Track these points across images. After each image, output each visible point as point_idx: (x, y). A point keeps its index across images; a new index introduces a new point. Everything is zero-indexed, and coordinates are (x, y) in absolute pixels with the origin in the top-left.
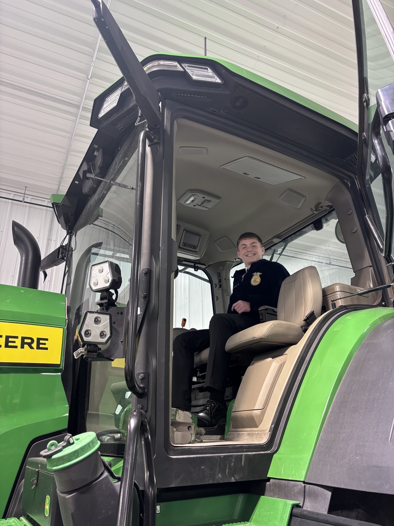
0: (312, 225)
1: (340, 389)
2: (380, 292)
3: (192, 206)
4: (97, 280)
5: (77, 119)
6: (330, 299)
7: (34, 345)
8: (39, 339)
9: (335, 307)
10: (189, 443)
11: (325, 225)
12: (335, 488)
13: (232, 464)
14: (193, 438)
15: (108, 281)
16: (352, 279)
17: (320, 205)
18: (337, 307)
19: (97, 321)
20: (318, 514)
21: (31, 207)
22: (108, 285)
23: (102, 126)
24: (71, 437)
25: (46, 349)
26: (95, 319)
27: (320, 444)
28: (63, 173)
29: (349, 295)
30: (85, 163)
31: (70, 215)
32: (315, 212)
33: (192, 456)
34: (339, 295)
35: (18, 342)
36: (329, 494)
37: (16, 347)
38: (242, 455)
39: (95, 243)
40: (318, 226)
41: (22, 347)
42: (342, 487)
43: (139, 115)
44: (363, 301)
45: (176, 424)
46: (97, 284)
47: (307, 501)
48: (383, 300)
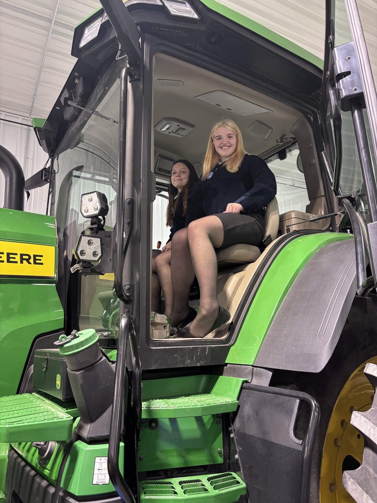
0: (277, 154)
1: (286, 299)
2: (329, 219)
3: (167, 133)
4: (87, 208)
5: (49, 33)
6: (287, 223)
7: (32, 261)
8: (35, 256)
9: (289, 231)
10: (165, 338)
11: (288, 155)
12: (275, 369)
13: (199, 353)
14: (168, 335)
15: (97, 209)
16: (308, 207)
17: (285, 137)
18: (291, 232)
19: (89, 243)
20: (261, 387)
21: (5, 124)
22: (97, 212)
23: (83, 56)
24: (76, 332)
25: (42, 264)
26: (88, 241)
27: (267, 339)
28: (36, 90)
29: (302, 221)
30: (66, 91)
31: (52, 139)
32: (279, 143)
33: (168, 348)
34: (294, 221)
35: (18, 258)
36: (271, 374)
37: (16, 262)
38: (206, 347)
39: (76, 166)
40: (282, 156)
41: (22, 262)
42: (281, 368)
43: (120, 48)
44: (314, 226)
45: (155, 324)
46: (88, 211)
47: (254, 378)
48: (331, 226)
